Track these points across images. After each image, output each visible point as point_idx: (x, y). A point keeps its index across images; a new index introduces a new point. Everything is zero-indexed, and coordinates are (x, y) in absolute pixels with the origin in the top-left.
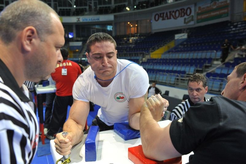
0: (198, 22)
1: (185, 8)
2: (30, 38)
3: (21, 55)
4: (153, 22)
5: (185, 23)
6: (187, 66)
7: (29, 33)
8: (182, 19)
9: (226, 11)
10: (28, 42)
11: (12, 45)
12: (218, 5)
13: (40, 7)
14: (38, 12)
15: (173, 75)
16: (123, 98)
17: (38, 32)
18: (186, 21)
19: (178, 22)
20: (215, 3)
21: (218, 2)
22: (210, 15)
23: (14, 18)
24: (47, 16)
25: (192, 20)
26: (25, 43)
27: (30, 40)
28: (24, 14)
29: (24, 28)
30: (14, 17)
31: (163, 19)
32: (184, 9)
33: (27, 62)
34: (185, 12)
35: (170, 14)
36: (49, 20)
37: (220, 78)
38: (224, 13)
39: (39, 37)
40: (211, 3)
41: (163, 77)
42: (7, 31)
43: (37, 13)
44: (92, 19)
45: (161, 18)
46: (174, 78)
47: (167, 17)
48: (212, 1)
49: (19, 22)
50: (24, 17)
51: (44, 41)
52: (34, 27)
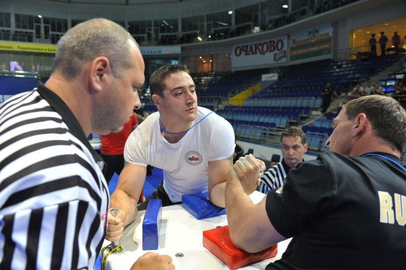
0: (292, 60)
1: (276, 40)
2: (101, 72)
3: (88, 96)
4: (233, 56)
5: (275, 60)
6: (277, 116)
7: (99, 66)
8: (272, 54)
9: (327, 46)
10: (98, 78)
11: (77, 82)
12: (317, 39)
13: (115, 31)
14: (114, 37)
16: (197, 159)
17: (111, 65)
18: (277, 57)
19: (266, 59)
20: (314, 36)
21: (317, 35)
22: (307, 50)
23: (80, 45)
24: (125, 43)
25: (285, 56)
26: (94, 79)
27: (101, 76)
28: (94, 40)
30: (81, 43)
31: (247, 54)
32: (274, 42)
33: (95, 106)
34: (275, 45)
35: (256, 48)
36: (127, 49)
37: (320, 134)
38: (325, 49)
39: (112, 72)
40: (309, 35)
41: (245, 131)
42: (70, 62)
43: (112, 38)
44: (151, 51)
45: (244, 53)
46: (261, 132)
47: (252, 51)
48: (310, 33)
49: (87, 50)
50: (94, 44)
51: (119, 77)
52: (107, 57)
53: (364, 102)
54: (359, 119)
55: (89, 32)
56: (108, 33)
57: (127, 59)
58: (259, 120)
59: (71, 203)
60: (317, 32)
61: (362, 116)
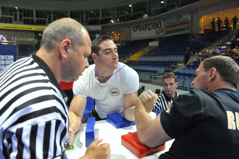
0: (166, 33)
1: (157, 22)
2: (66, 48)
4: (132, 32)
5: (156, 33)
6: (158, 67)
7: (65, 44)
8: (155, 30)
9: (187, 26)
10: (64, 51)
12: (181, 21)
13: (75, 25)
14: (74, 29)
15: (148, 74)
16: (116, 93)
17: (72, 44)
18: (158, 32)
19: (151, 33)
20: (179, 20)
21: (181, 19)
22: (175, 28)
23: (55, 33)
24: (80, 31)
25: (162, 32)
26: (62, 52)
27: (66, 50)
28: (63, 30)
29: (62, 41)
31: (140, 30)
32: (156, 23)
33: (63, 67)
34: (157, 25)
35: (145, 27)
36: (81, 35)
39: (73, 48)
43: (72, 29)
45: (139, 30)
46: (149, 76)
47: (143, 28)
48: (177, 18)
49: (59, 36)
50: (63, 32)
51: (76, 51)
52: (69, 40)
53: (214, 61)
54: (212, 71)
55: (60, 25)
56: (70, 26)
57: (81, 41)
58: (147, 69)
59: (52, 121)
60: (181, 17)
61: (214, 70)
